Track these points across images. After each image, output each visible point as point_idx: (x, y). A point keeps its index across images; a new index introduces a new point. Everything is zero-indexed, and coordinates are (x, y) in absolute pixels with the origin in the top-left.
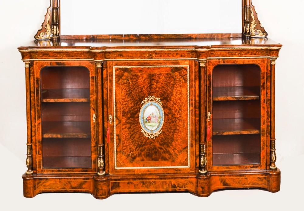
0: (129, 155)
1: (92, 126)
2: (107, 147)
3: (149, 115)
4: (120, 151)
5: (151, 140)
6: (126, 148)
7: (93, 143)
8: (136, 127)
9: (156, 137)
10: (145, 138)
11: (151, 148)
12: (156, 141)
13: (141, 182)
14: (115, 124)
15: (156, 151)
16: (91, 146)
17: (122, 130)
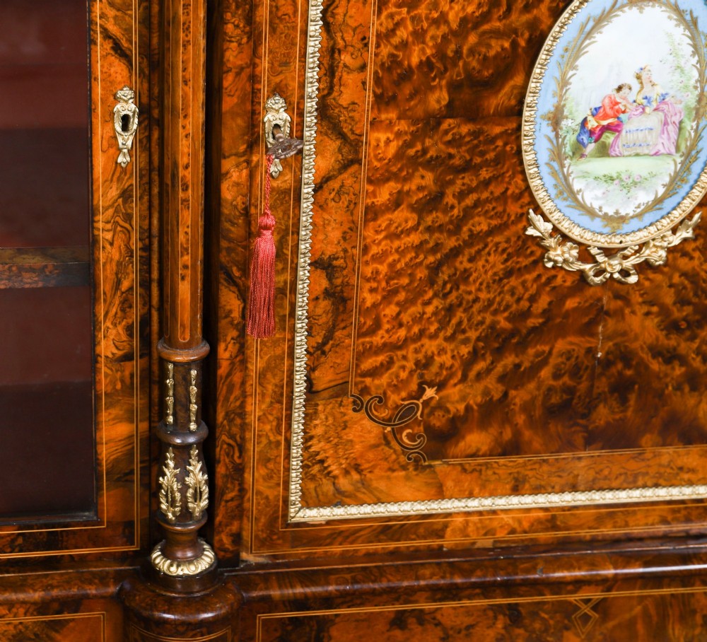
0: (411, 410)
1: (105, 195)
2: (232, 359)
3: (610, 90)
4: (339, 390)
5: (599, 292)
6: (391, 362)
7: (112, 333)
8: (485, 195)
9: (643, 268)
10: (550, 280)
11: (591, 351)
12: (636, 298)
13: (498, 609)
14: (308, 177)
15: (629, 373)
16: (94, 359)
17: (366, 221)
